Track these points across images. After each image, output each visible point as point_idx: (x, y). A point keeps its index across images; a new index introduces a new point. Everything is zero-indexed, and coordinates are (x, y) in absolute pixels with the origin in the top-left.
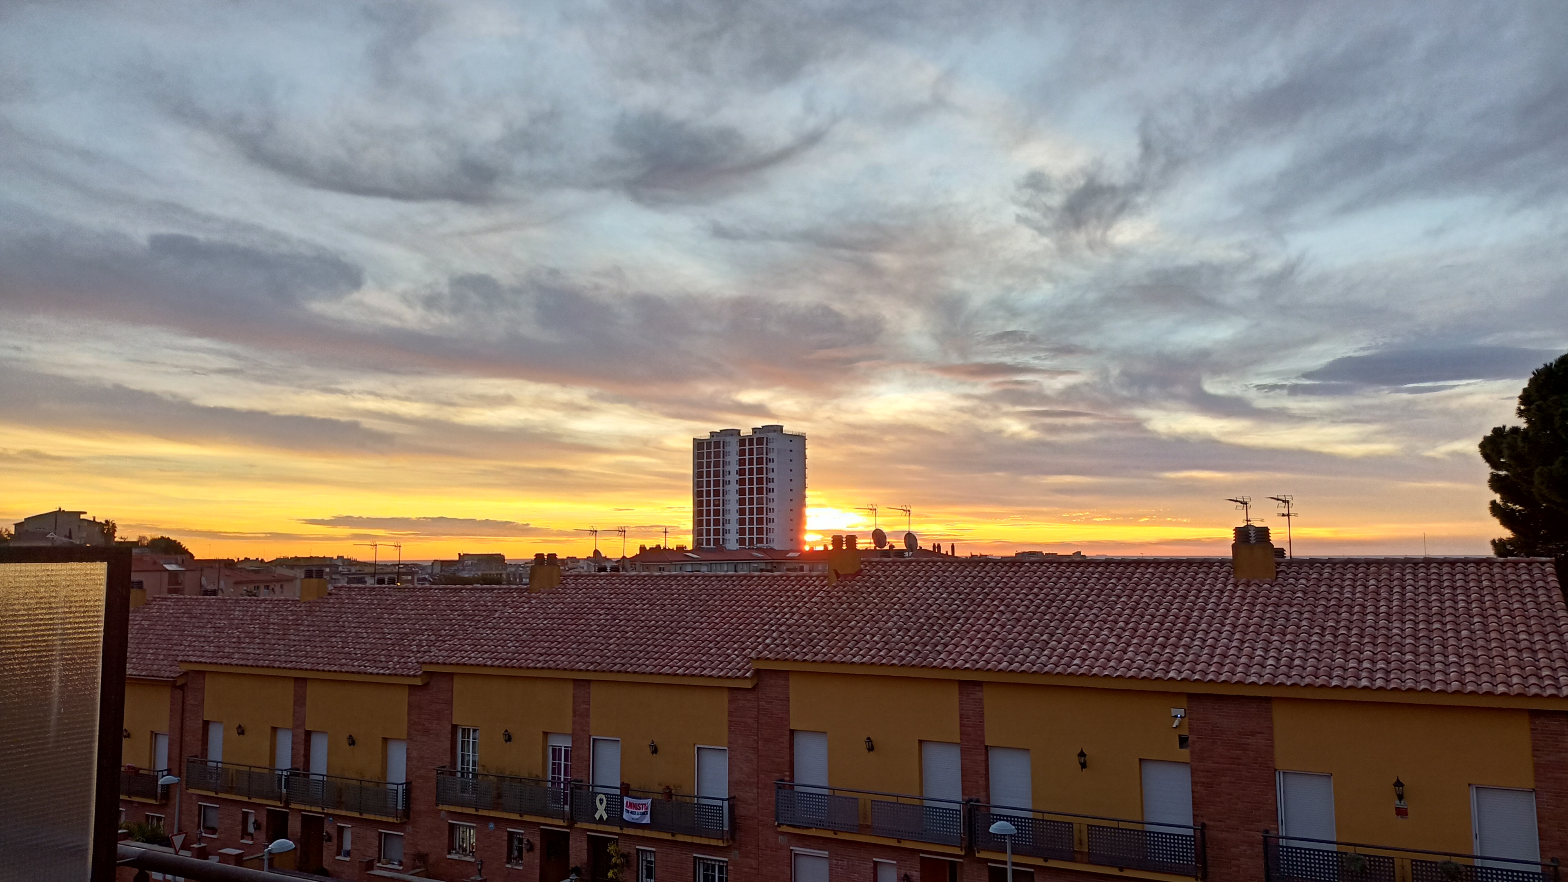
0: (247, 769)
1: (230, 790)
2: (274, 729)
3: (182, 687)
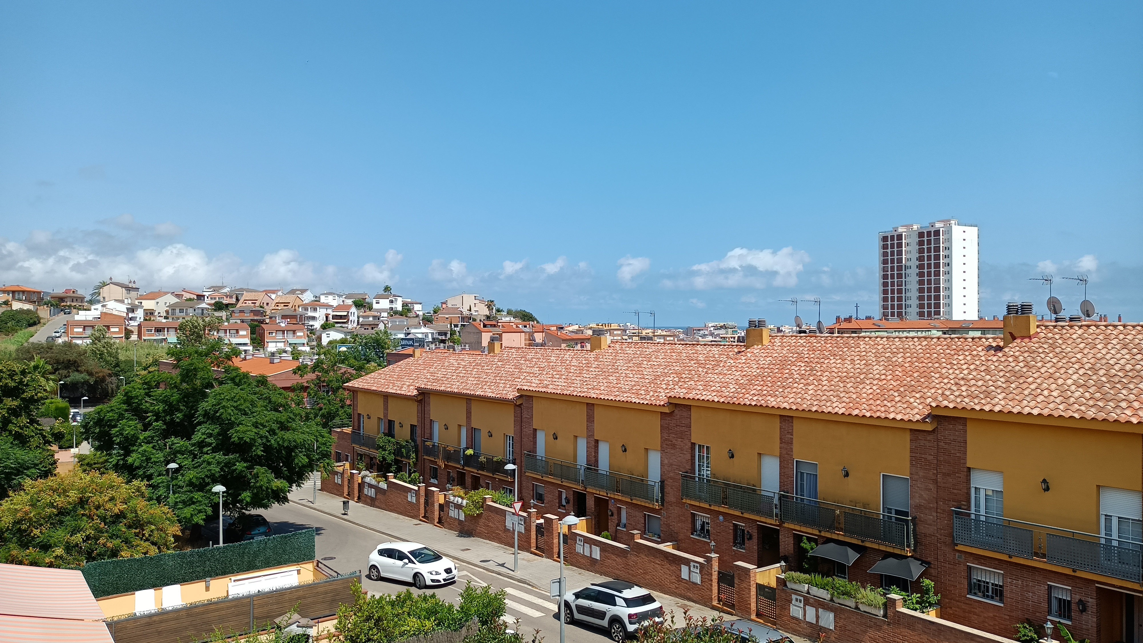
0: (559, 463)
1: (551, 476)
2: (576, 437)
3: (520, 406)
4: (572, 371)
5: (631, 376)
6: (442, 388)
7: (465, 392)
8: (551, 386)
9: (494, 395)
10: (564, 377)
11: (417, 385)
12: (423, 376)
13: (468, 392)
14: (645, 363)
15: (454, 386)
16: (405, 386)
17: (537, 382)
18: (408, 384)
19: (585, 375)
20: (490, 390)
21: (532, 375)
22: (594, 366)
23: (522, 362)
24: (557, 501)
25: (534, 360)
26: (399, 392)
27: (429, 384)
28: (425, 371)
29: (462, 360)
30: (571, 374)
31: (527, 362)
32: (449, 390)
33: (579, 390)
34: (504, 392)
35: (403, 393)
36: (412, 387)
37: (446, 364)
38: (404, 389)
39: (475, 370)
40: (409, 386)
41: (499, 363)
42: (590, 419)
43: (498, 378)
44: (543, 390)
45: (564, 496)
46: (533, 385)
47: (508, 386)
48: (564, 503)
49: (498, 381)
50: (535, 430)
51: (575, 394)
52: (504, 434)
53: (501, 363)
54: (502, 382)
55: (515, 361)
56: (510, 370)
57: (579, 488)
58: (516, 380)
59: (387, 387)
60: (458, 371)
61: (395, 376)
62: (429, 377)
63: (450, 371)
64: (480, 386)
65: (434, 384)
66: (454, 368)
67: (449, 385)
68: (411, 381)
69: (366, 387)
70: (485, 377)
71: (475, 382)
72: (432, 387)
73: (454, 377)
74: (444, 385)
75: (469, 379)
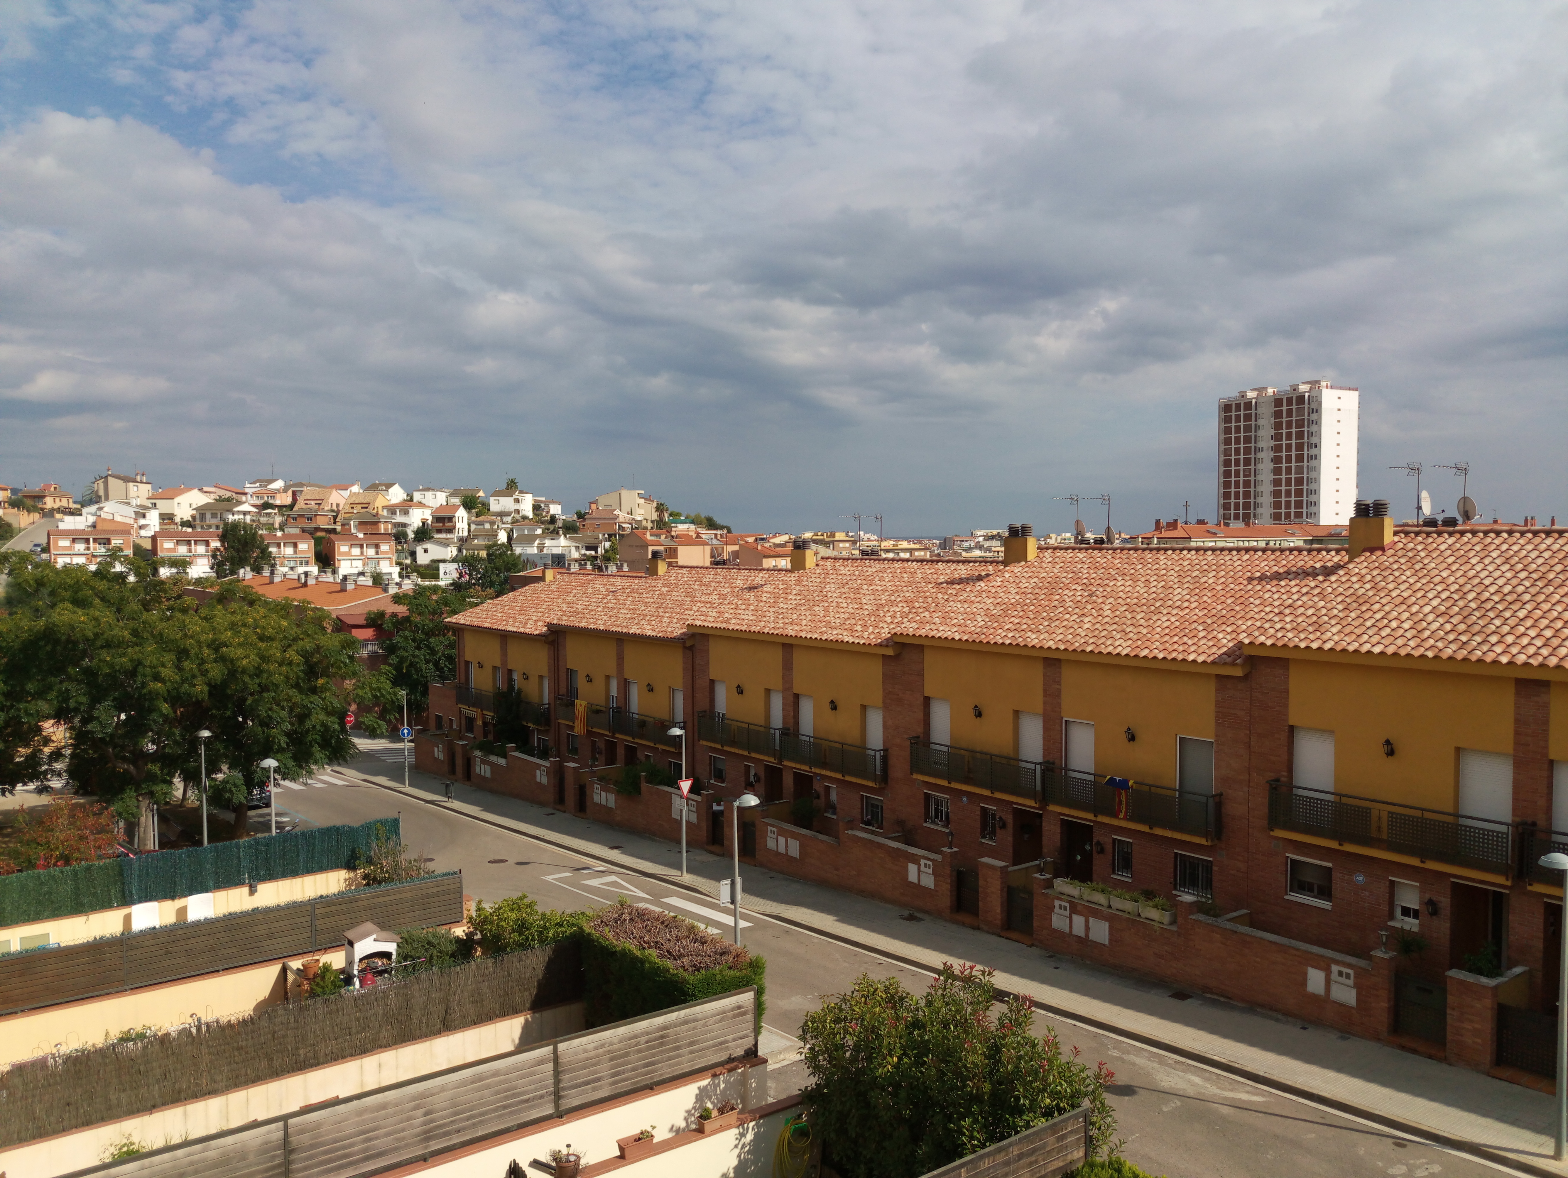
0: (746, 726)
1: (733, 743)
2: (768, 691)
3: (691, 648)
4: (764, 599)
5: (845, 605)
6: (583, 625)
7: (614, 629)
8: (733, 621)
9: (654, 634)
10: (752, 607)
11: (548, 620)
12: (556, 608)
13: (619, 629)
14: (865, 587)
15: (599, 622)
16: (531, 622)
17: (714, 614)
18: (534, 618)
19: (782, 605)
20: (649, 627)
21: (708, 605)
22: (794, 592)
23: (696, 587)
24: (743, 779)
25: (713, 584)
26: (522, 630)
27: (564, 618)
28: (559, 601)
29: (613, 585)
30: (762, 604)
31: (703, 588)
32: (592, 626)
33: (772, 625)
34: (670, 629)
35: (527, 631)
36: (540, 623)
37: (590, 590)
38: (529, 626)
39: (630, 599)
40: (536, 621)
41: (663, 589)
42: (788, 666)
43: (662, 610)
44: (724, 625)
45: (752, 773)
46: (709, 619)
47: (675, 621)
48: (752, 779)
49: (661, 614)
50: (712, 682)
51: (766, 631)
52: (670, 687)
53: (666, 589)
54: (667, 615)
55: (686, 586)
56: (679, 598)
57: (771, 760)
58: (686, 612)
59: (505, 623)
60: (605, 601)
61: (517, 608)
62: (564, 609)
63: (594, 600)
64: (636, 621)
65: (572, 618)
66: (601, 597)
67: (592, 620)
68: (540, 614)
69: (476, 623)
70: (643, 608)
71: (629, 616)
72: (569, 623)
73: (599, 609)
74: (585, 620)
75: (622, 611)
